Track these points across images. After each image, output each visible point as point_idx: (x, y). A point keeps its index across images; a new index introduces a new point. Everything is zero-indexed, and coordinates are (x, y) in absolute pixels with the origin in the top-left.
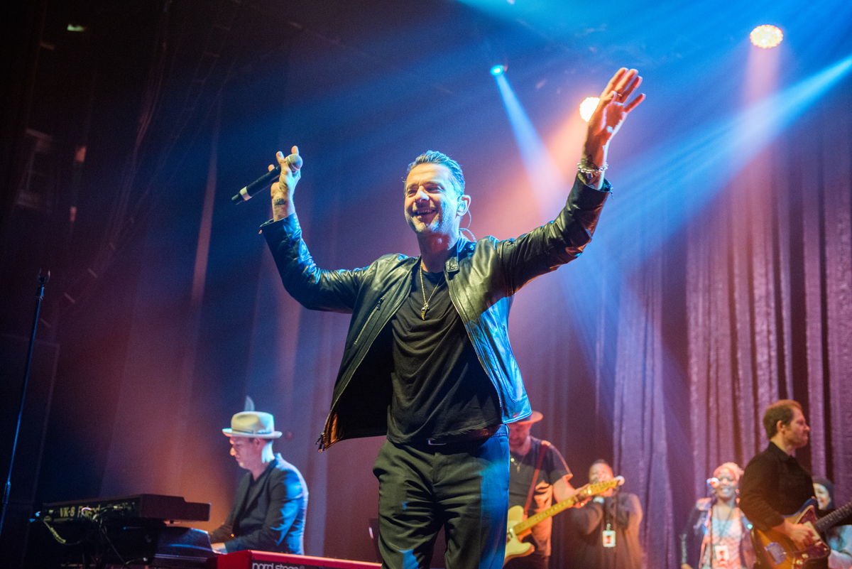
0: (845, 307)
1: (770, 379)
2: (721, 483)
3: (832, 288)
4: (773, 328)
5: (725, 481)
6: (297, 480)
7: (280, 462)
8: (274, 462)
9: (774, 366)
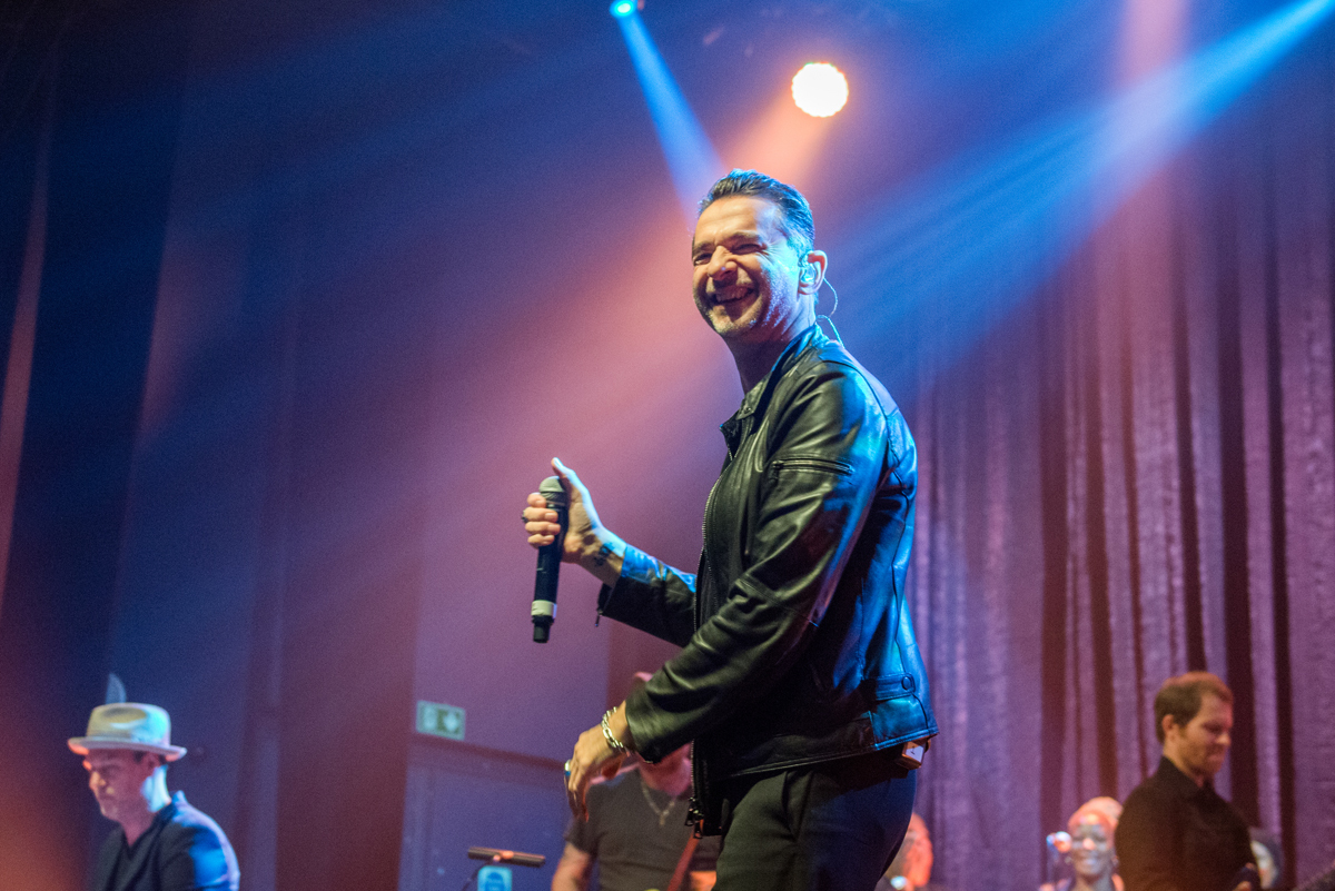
0: (1319, 488)
1: (1173, 633)
2: (1077, 845)
3: (1293, 448)
4: (1176, 530)
5: (1088, 843)
6: (216, 845)
7: (181, 809)
8: (170, 810)
9: (1179, 608)
